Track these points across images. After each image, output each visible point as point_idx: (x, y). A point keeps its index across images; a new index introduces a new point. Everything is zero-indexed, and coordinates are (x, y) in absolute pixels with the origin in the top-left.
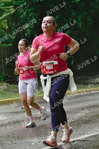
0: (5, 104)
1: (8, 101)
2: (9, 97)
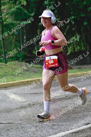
0: (24, 85)
1: (28, 82)
2: (28, 78)
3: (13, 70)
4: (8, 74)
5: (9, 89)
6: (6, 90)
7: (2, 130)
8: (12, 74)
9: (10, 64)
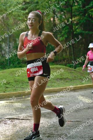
3: (82, 75)
4: (77, 78)
5: (78, 91)
6: (75, 93)
7: (72, 127)
8: (80, 79)
9: (79, 70)
